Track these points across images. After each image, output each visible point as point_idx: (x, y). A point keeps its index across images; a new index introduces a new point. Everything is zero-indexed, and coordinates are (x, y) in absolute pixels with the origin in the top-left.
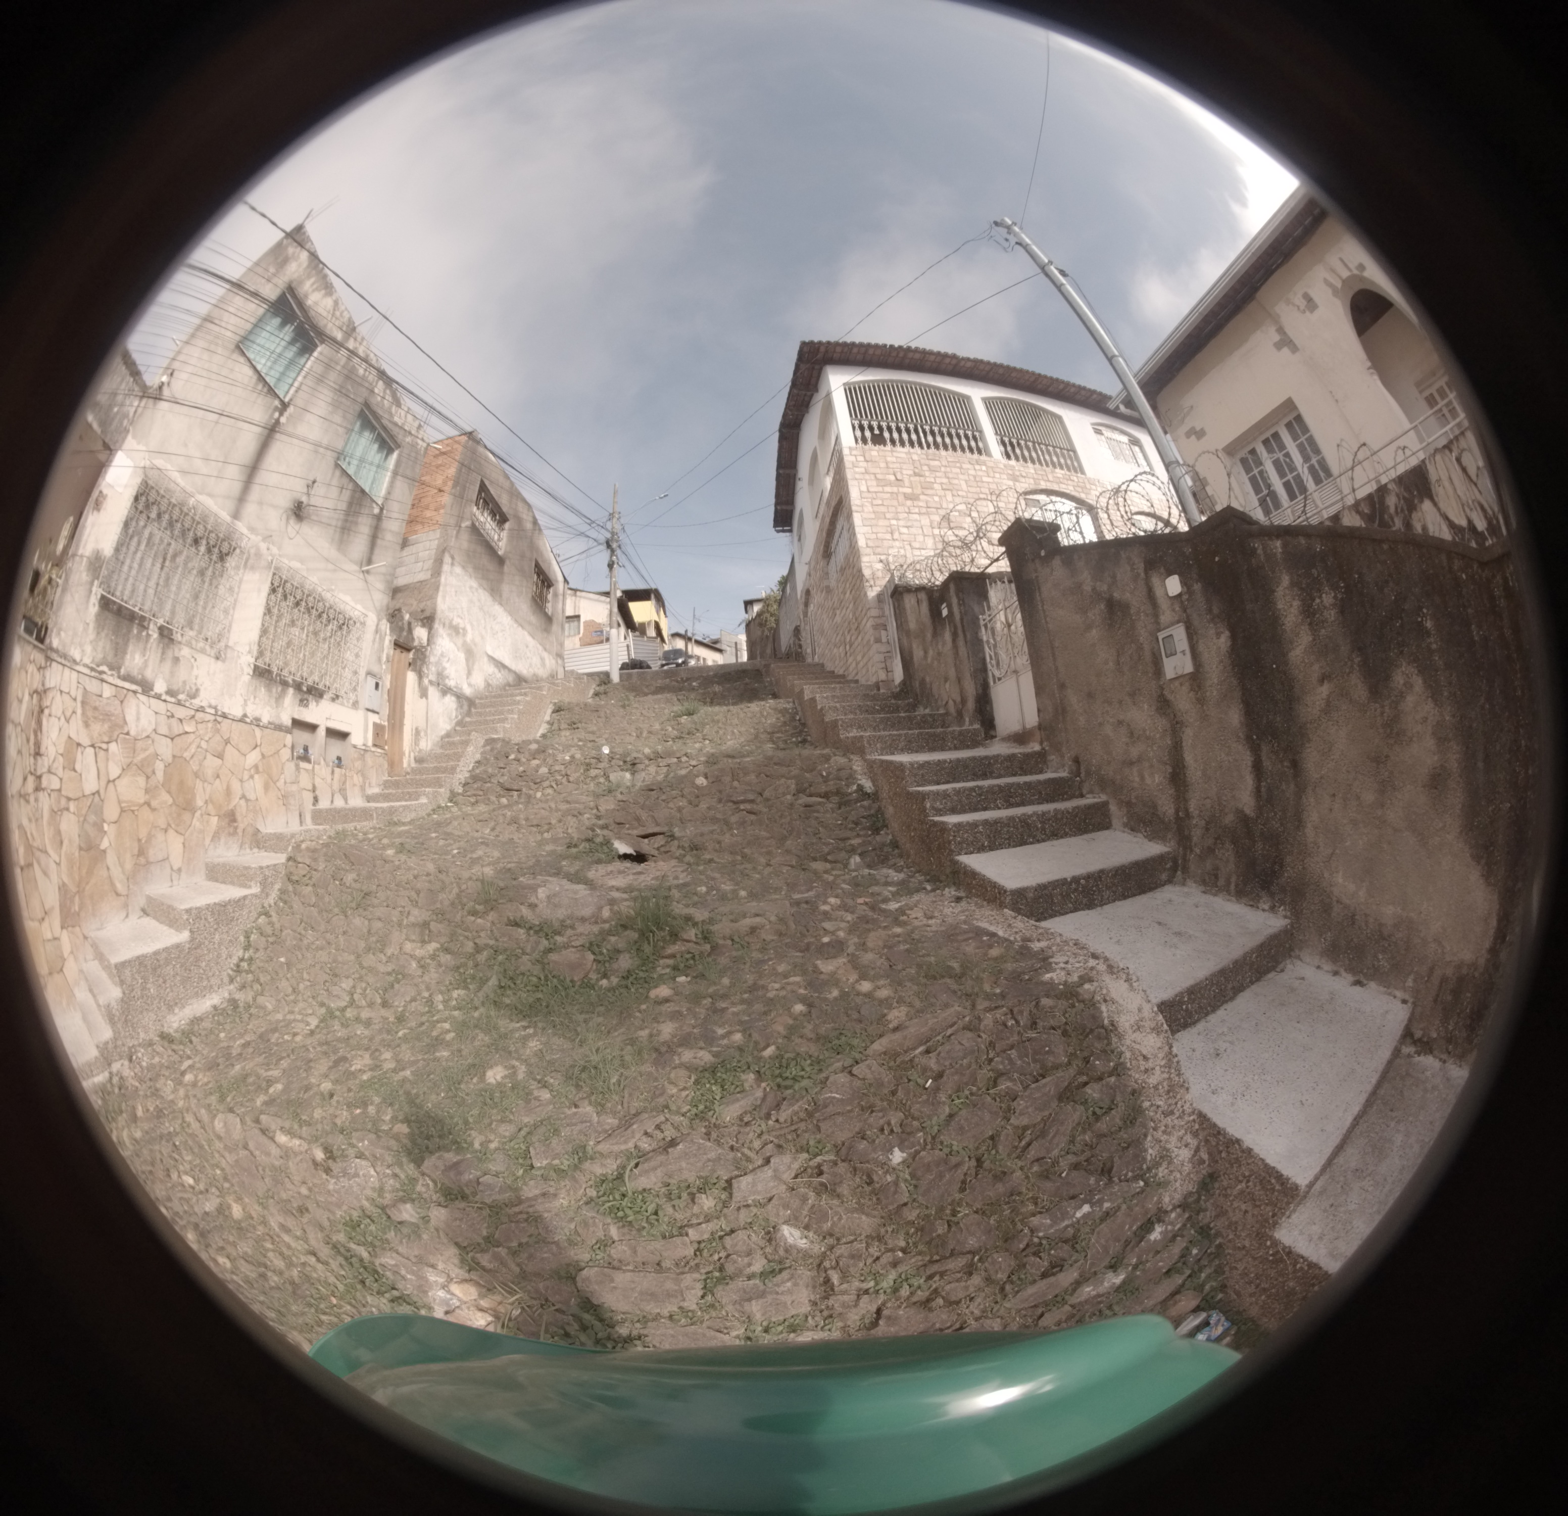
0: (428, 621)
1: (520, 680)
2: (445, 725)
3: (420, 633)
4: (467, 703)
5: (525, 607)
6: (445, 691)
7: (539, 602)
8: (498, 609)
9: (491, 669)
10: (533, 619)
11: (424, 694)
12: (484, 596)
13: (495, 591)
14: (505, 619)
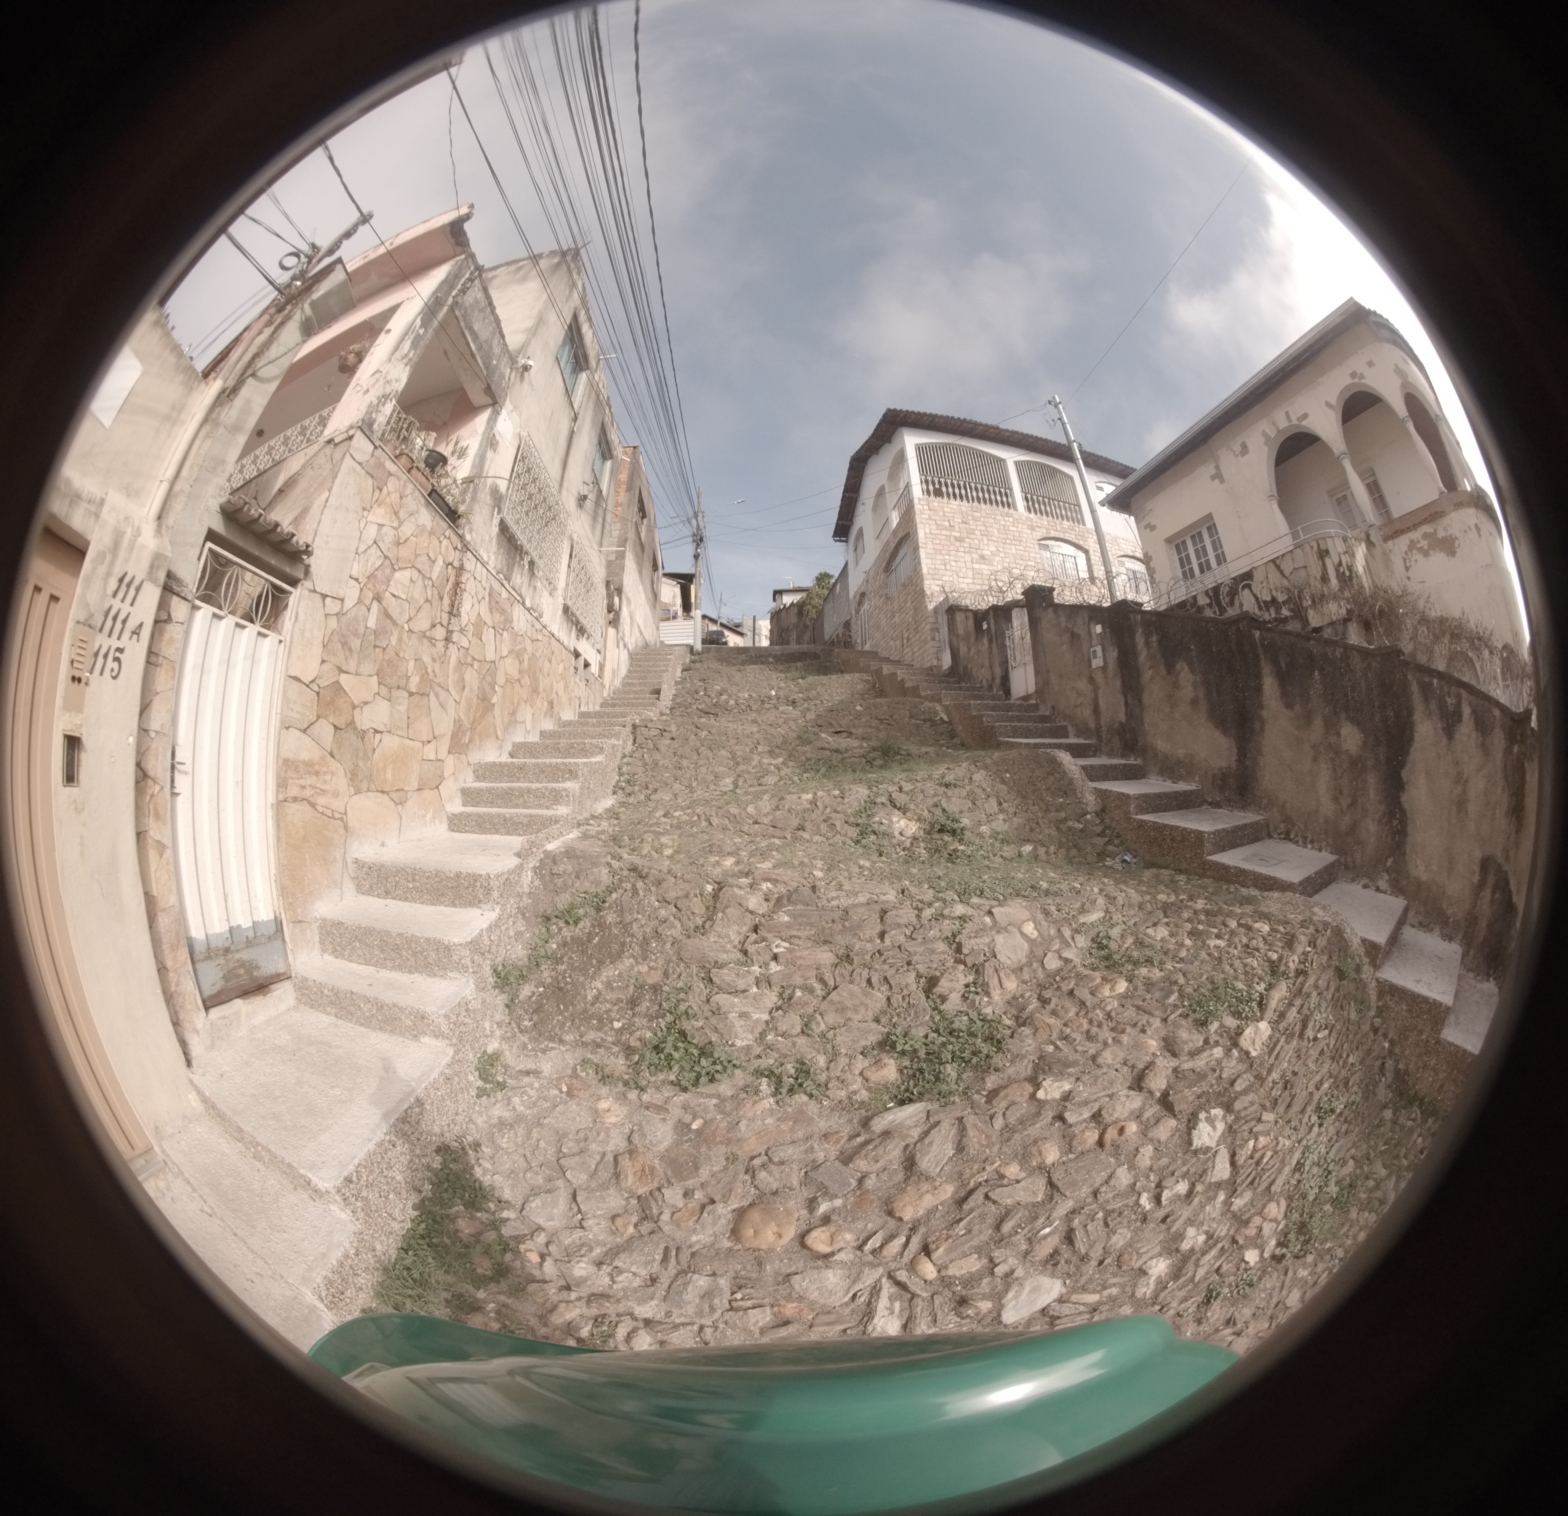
0: (619, 591)
1: (647, 645)
2: (624, 671)
3: (616, 600)
4: (632, 657)
5: (649, 586)
6: (625, 646)
7: (652, 583)
8: (641, 587)
9: (638, 634)
10: (651, 596)
11: (618, 646)
12: (636, 576)
13: (640, 573)
14: (643, 596)
